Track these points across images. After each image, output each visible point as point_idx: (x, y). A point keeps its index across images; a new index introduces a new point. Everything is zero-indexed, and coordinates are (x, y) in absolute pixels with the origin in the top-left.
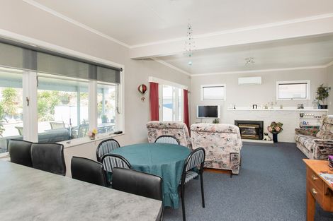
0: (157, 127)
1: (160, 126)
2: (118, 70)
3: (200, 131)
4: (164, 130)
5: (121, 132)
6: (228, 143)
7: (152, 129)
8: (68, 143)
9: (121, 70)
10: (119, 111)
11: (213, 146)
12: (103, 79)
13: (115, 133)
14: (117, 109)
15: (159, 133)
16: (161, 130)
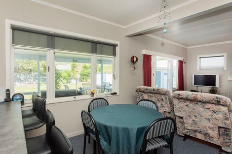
0: (143, 92)
1: (146, 91)
2: (115, 46)
3: (182, 98)
4: (149, 94)
5: (116, 93)
6: (215, 116)
7: (140, 93)
8: (75, 98)
9: (117, 45)
10: (115, 77)
11: (197, 115)
12: (102, 53)
13: (111, 94)
14: (114, 75)
15: (146, 97)
16: (147, 94)
